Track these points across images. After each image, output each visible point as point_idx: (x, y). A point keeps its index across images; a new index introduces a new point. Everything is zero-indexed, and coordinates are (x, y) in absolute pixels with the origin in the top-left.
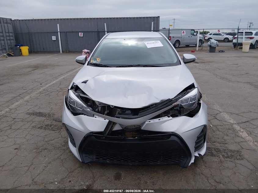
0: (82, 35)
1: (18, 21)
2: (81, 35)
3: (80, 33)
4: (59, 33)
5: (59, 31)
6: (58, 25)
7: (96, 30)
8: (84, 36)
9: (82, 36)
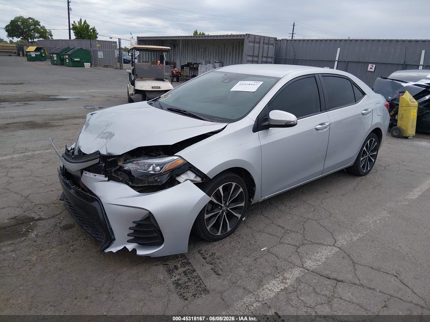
0: (374, 68)
1: (285, 42)
2: (371, 68)
3: (370, 65)
4: (336, 63)
5: (337, 59)
6: (339, 49)
7: (402, 62)
8: (376, 71)
9: (373, 70)
